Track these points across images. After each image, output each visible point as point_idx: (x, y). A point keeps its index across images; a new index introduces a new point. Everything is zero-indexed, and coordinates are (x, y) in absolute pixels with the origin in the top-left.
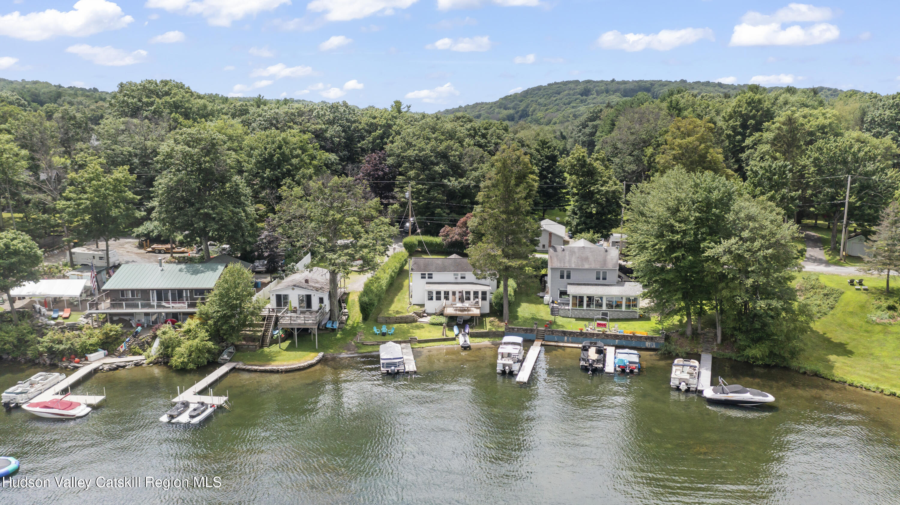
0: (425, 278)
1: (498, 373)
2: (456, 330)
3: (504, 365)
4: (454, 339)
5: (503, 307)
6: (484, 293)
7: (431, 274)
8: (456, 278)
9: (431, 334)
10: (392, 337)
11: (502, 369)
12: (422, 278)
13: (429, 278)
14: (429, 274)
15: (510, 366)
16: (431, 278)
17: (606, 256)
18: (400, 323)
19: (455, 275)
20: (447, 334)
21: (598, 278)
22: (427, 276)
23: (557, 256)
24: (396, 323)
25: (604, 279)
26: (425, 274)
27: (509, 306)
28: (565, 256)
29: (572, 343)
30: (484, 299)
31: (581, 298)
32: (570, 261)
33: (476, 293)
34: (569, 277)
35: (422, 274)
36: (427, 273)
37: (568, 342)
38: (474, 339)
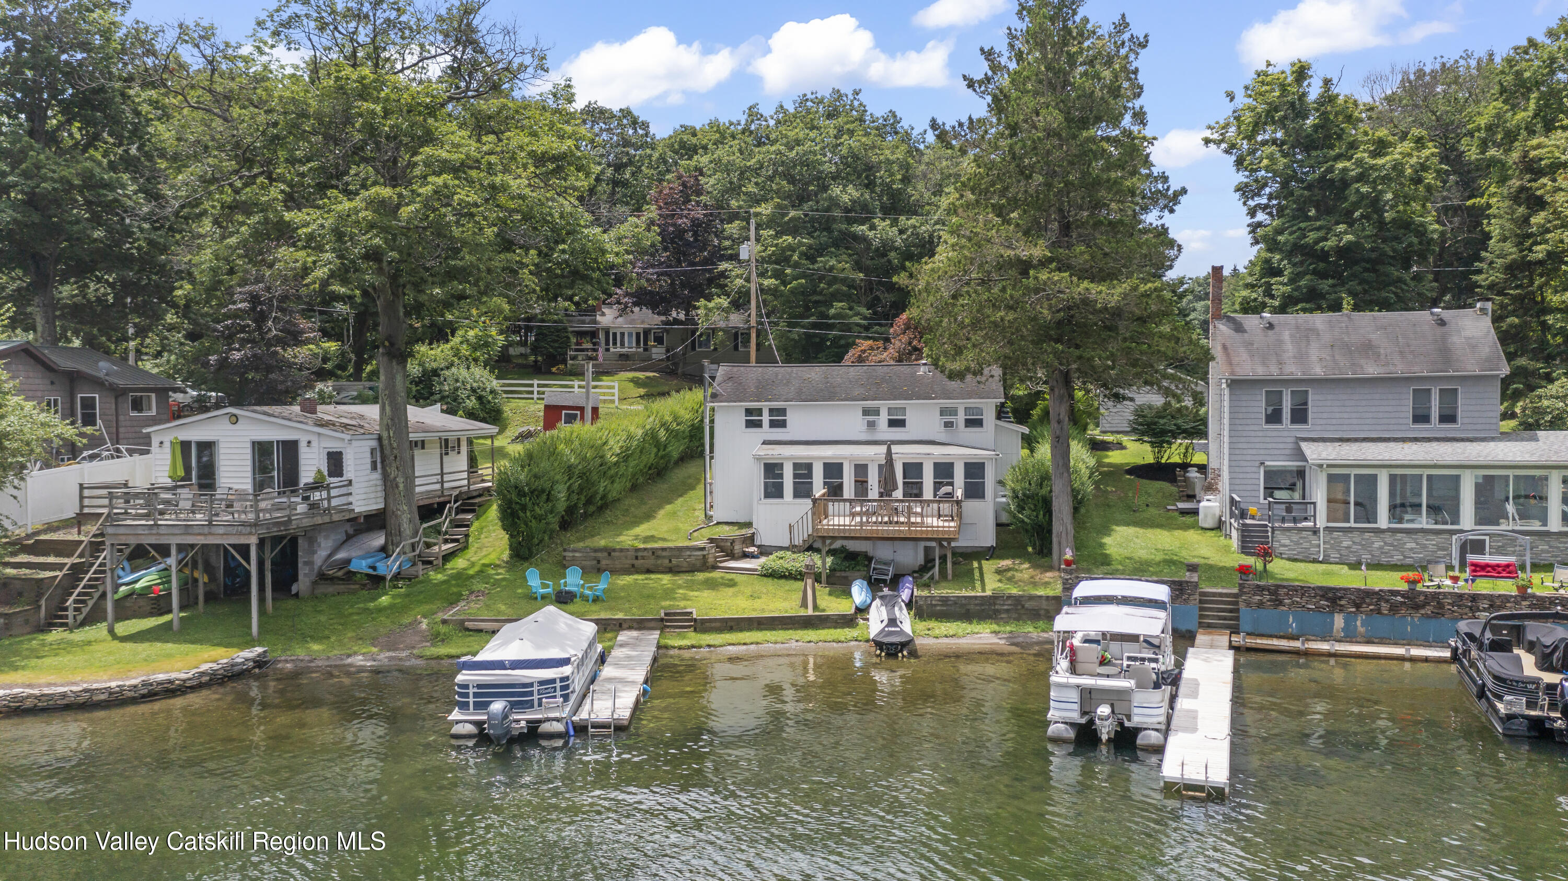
0: (758, 424)
1: (1057, 740)
2: (859, 593)
3: (1088, 697)
4: (847, 621)
5: (1049, 512)
6: (975, 470)
7: (783, 412)
8: (871, 425)
9: (758, 604)
10: (594, 608)
11: (1075, 716)
12: (750, 424)
13: (773, 424)
14: (772, 411)
15: (1117, 698)
16: (783, 424)
17: (1444, 338)
18: (649, 571)
19: (866, 412)
20: (822, 603)
21: (1421, 418)
22: (766, 418)
23: (1249, 344)
24: (633, 569)
25: (1448, 418)
26: (759, 412)
27: (1076, 510)
28: (1280, 342)
29: (1369, 642)
30: (975, 491)
31: (1368, 483)
32: (1301, 357)
33: (944, 471)
34: (1299, 415)
35: (749, 412)
36: (765, 406)
37: (1350, 637)
38: (932, 624)
